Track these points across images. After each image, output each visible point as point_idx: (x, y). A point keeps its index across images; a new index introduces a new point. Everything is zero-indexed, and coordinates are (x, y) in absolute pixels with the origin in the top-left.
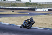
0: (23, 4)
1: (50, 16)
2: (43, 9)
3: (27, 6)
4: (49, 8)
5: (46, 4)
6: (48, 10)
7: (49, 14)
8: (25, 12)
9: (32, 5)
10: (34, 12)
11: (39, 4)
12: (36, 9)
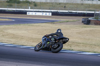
0: (4, 2)
1: (54, 25)
2: (41, 12)
3: (10, 6)
4: (52, 11)
5: (48, 3)
6: (51, 13)
7: (52, 22)
8: (7, 17)
9: (20, 4)
10: (24, 18)
11: (34, 2)
12: (28, 13)
